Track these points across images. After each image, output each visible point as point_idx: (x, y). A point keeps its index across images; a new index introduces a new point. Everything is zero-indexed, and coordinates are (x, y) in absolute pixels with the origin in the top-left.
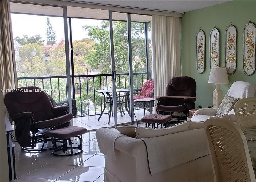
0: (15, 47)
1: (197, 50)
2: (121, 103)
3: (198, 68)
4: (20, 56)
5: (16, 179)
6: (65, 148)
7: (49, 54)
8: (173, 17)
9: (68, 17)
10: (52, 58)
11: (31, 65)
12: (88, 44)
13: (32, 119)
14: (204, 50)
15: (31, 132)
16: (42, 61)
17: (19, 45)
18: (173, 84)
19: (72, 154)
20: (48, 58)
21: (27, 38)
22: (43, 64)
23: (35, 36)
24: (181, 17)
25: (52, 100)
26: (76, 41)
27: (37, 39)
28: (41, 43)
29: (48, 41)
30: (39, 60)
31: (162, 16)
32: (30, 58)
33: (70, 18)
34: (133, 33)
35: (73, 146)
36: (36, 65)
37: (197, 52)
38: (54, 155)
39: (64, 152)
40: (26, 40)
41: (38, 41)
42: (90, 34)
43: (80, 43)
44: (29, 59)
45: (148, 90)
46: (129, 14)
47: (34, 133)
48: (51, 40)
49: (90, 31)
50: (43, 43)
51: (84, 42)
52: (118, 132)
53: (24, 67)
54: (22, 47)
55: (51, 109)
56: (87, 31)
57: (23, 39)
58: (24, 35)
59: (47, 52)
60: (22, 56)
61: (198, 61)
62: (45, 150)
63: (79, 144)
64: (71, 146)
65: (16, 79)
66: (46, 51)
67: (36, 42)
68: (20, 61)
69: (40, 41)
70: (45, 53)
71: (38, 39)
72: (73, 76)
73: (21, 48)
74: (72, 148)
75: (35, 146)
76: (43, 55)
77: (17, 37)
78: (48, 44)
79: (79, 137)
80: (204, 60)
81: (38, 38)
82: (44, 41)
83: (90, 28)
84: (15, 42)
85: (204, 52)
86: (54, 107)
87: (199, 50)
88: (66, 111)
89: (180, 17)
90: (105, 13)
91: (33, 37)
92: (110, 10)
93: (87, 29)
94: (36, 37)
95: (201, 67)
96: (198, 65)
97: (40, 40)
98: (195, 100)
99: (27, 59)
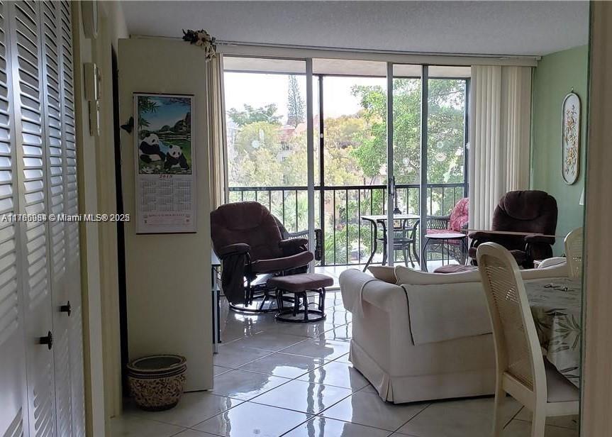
0: (227, 130)
1: (563, 135)
2: (406, 242)
3: (566, 173)
4: (236, 148)
5: (220, 342)
6: (296, 310)
7: (290, 145)
8: (516, 68)
9: (316, 75)
10: (294, 152)
11: (254, 168)
12: (368, 123)
13: (247, 256)
14: (577, 134)
15: (245, 279)
16: (275, 159)
17: (236, 126)
18: (507, 206)
19: (306, 321)
20: (287, 154)
21: (250, 110)
22: (277, 165)
23: (266, 107)
24: (536, 65)
25: (282, 229)
26: (344, 116)
27: (269, 112)
28: (275, 122)
29: (289, 117)
30: (270, 157)
31: (493, 67)
32: (253, 153)
33: (321, 76)
34: (453, 98)
35: (308, 309)
36: (264, 168)
37: (564, 139)
38: (279, 319)
39: (295, 315)
40: (249, 116)
41: (269, 118)
42: (365, 104)
43: (352, 120)
44: (250, 154)
45: (462, 218)
46: (425, 66)
47: (249, 281)
48: (296, 113)
49: (365, 98)
50: (279, 120)
51: (360, 119)
52: (372, 275)
53: (242, 171)
54: (241, 129)
55: (278, 242)
56: (359, 98)
57: (242, 113)
58: (245, 105)
59: (285, 141)
60: (239, 148)
61: (565, 159)
62: (266, 311)
63: (319, 305)
64: (306, 308)
65: (228, 190)
66: (283, 138)
67: (267, 119)
68: (236, 159)
69: (275, 118)
70: (282, 143)
71: (269, 114)
72: (322, 188)
73: (239, 131)
74: (306, 312)
75: (251, 304)
76: (277, 146)
77: (232, 109)
78: (289, 123)
79: (320, 291)
80: (576, 157)
81: (271, 110)
82: (281, 117)
83: (365, 89)
84: (228, 120)
85: (577, 138)
86: (283, 239)
87: (568, 135)
88: (303, 246)
89: (532, 67)
90: (382, 67)
91: (262, 109)
92: (389, 61)
93: (360, 93)
94: (266, 110)
95: (571, 171)
96: (565, 167)
97: (274, 114)
98: (553, 241)
99: (247, 156)
